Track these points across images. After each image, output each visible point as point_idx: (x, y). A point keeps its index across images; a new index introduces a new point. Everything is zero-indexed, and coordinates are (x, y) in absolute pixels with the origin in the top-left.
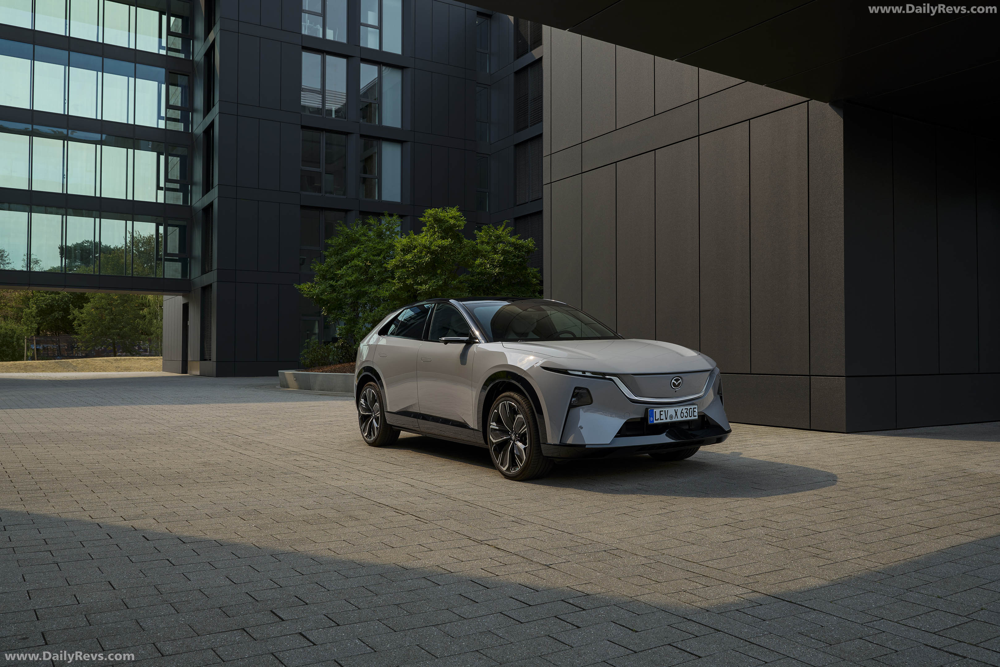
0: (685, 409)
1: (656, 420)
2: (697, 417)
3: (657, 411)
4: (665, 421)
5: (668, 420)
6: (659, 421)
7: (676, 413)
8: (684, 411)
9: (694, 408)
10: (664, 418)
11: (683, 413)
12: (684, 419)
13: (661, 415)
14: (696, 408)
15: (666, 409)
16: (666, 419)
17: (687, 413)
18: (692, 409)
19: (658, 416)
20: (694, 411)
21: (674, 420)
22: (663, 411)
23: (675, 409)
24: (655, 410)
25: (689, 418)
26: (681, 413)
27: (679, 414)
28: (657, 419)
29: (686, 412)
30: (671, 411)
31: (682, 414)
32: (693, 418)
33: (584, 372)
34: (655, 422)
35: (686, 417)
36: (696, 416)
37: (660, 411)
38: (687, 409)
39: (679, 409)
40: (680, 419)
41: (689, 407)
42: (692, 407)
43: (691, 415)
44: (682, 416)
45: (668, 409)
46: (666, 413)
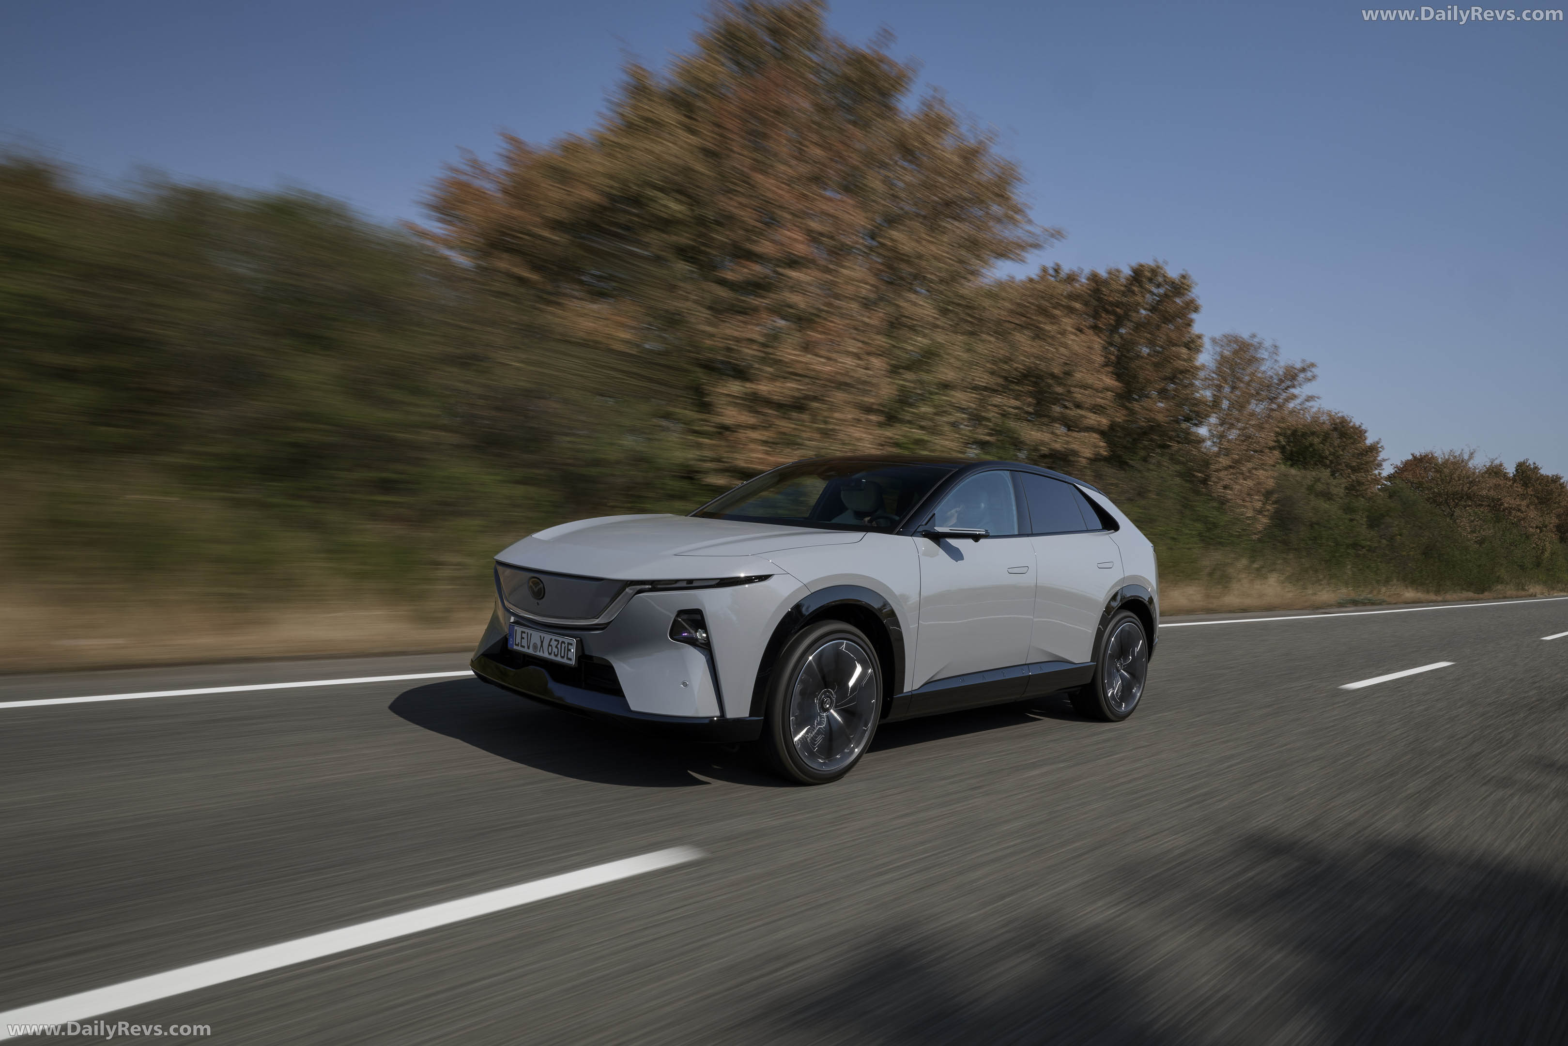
0: (556, 640)
1: (516, 645)
2: (573, 662)
3: (519, 629)
4: (525, 650)
5: (531, 651)
6: (519, 648)
7: (542, 642)
8: (554, 643)
9: (569, 644)
10: (526, 647)
11: (551, 646)
12: (552, 657)
13: (522, 638)
14: (571, 644)
15: (529, 631)
16: (528, 648)
17: (557, 650)
18: (566, 644)
19: (518, 640)
20: (568, 650)
21: (538, 653)
22: (524, 633)
23: (540, 634)
24: (516, 628)
25: (559, 659)
26: (549, 645)
27: (545, 644)
28: (517, 643)
29: (556, 647)
30: (536, 636)
31: (550, 648)
32: (565, 661)
34: (515, 647)
35: (556, 656)
36: (570, 659)
38: (558, 641)
39: (547, 637)
40: (546, 655)
41: (561, 639)
42: (567, 640)
43: (563, 655)
44: (550, 652)
45: (531, 632)
46: (529, 637)
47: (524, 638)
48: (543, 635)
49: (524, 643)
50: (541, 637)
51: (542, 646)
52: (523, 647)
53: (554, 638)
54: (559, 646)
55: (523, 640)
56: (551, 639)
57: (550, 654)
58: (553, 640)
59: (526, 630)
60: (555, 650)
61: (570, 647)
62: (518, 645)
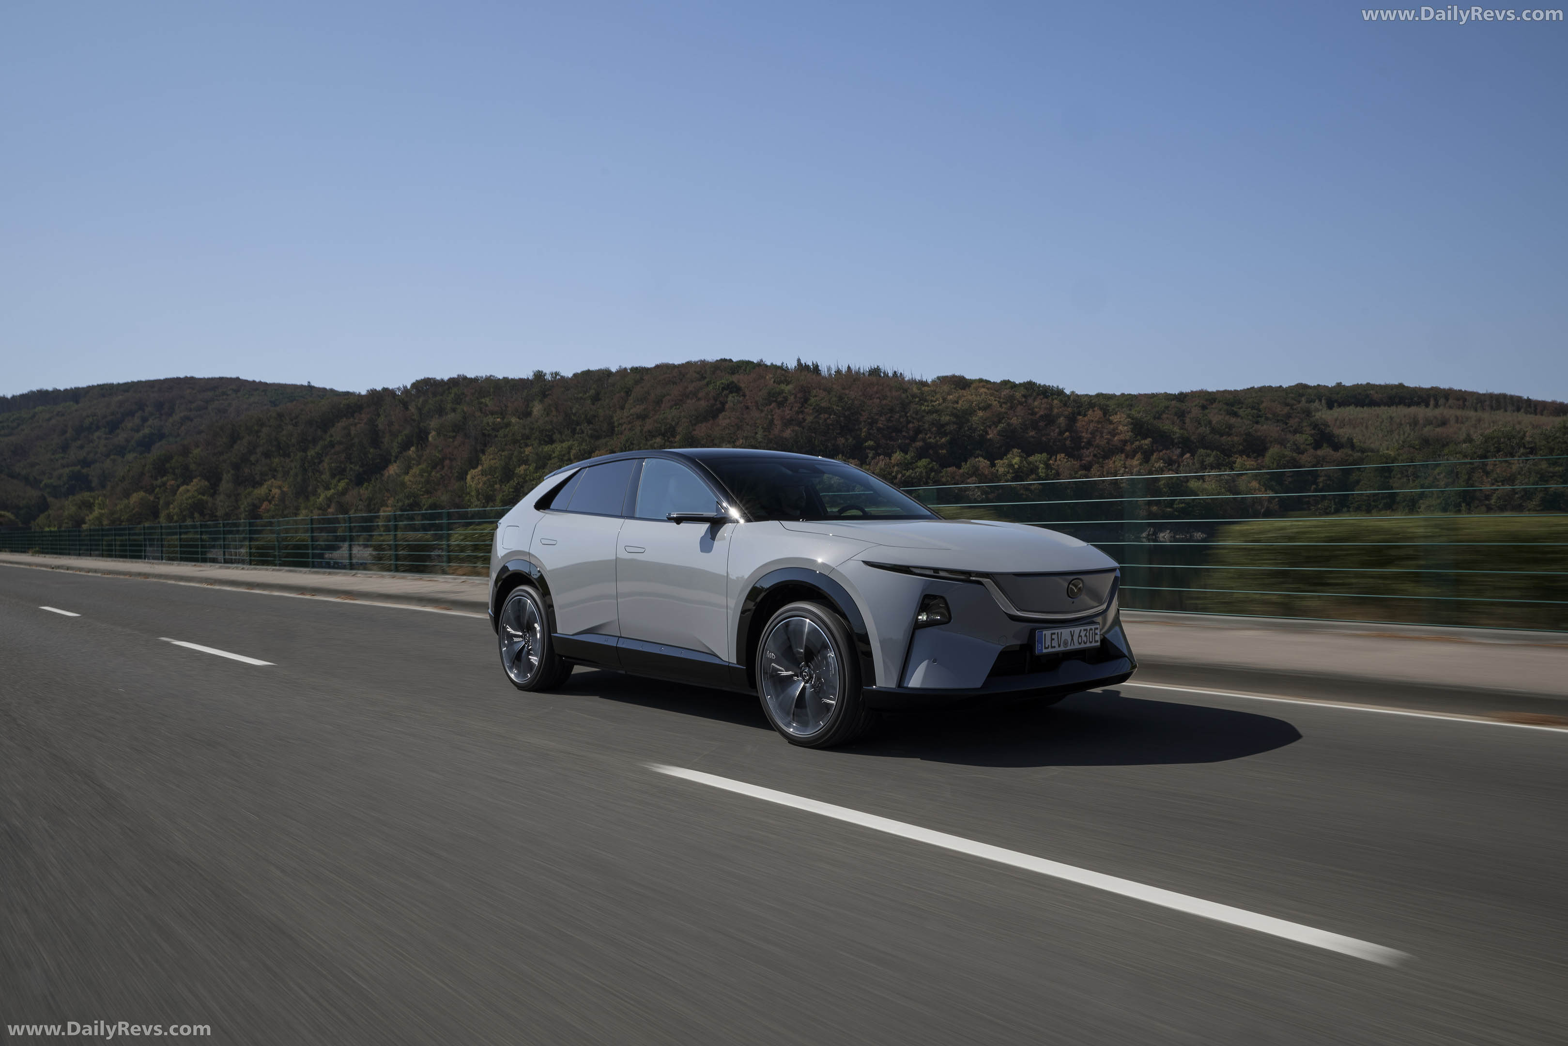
0: (1084, 630)
1: (1046, 648)
2: (1099, 644)
3: (1047, 633)
4: (1057, 649)
5: (1062, 648)
6: (1050, 650)
7: (1072, 636)
8: (1083, 634)
9: (1095, 629)
10: (1057, 646)
12: (1083, 646)
13: (1052, 639)
14: (1097, 629)
15: (1059, 631)
16: (1059, 646)
17: (1086, 638)
18: (1093, 631)
19: (1048, 643)
20: (1097, 634)
21: (1069, 648)
22: (1054, 634)
23: (1070, 630)
24: (1044, 633)
25: (1088, 645)
26: (1080, 636)
27: (1076, 638)
28: (1047, 646)
29: (1086, 636)
30: (1065, 632)
31: (1080, 638)
32: (1093, 644)
33: (936, 570)
34: (1045, 651)
35: (1085, 643)
36: (1098, 641)
37: (1052, 634)
38: (1086, 630)
39: (1077, 630)
40: (1077, 646)
41: (1088, 628)
42: (1093, 627)
43: (1091, 640)
44: (1080, 641)
45: (1062, 630)
46: (1059, 636)
47: (1054, 639)
48: (1072, 630)
49: (1055, 643)
50: (1071, 632)
51: (1072, 639)
52: (1055, 647)
53: (1082, 628)
54: (1088, 634)
55: (1053, 641)
56: (1081, 630)
57: (1080, 644)
58: (1082, 630)
59: (1056, 631)
60: (1084, 639)
61: (1096, 631)
62: (1048, 648)
